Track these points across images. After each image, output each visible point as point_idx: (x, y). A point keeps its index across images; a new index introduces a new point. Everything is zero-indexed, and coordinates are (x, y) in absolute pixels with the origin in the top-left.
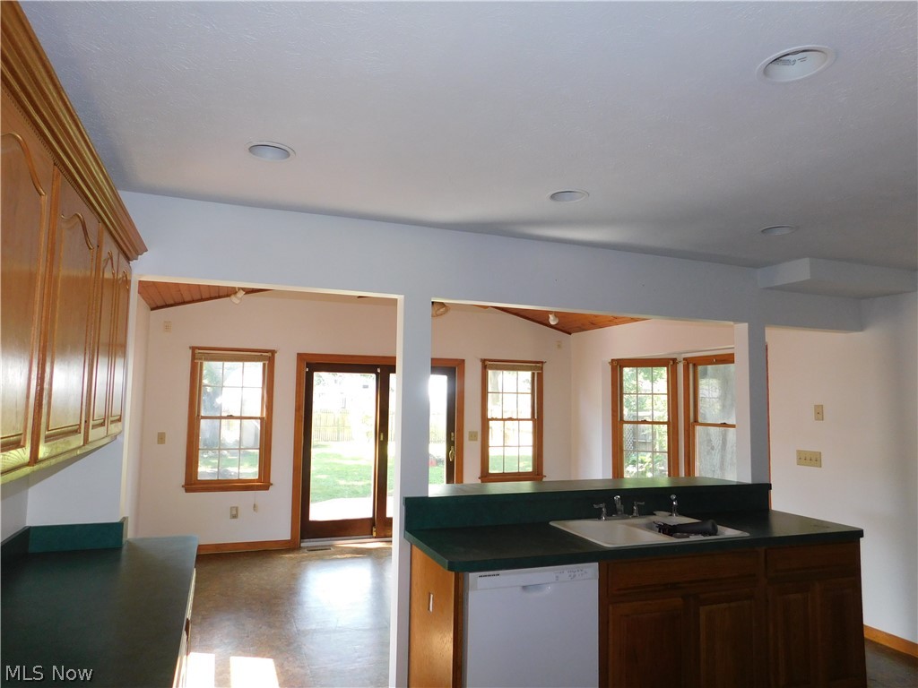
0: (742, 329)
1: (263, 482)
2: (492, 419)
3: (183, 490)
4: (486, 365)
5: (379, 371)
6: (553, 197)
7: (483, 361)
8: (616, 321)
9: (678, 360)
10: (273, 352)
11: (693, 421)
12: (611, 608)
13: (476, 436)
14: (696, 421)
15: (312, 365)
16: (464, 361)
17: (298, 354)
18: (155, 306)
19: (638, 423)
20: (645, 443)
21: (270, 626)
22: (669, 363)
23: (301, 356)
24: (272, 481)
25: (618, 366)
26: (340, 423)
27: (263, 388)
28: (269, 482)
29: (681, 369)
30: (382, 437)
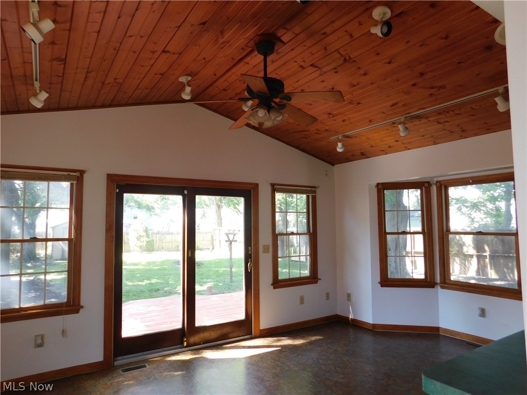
1: (72, 306)
2: (280, 234)
4: (275, 188)
5: (186, 192)
7: (273, 185)
9: (432, 183)
10: (82, 172)
13: (268, 249)
14: (448, 230)
15: (122, 186)
16: (257, 184)
17: (108, 174)
19: (398, 233)
22: (423, 185)
23: (110, 177)
24: (82, 304)
25: (382, 188)
27: (70, 209)
28: (79, 305)
29: (434, 189)
30: (190, 253)
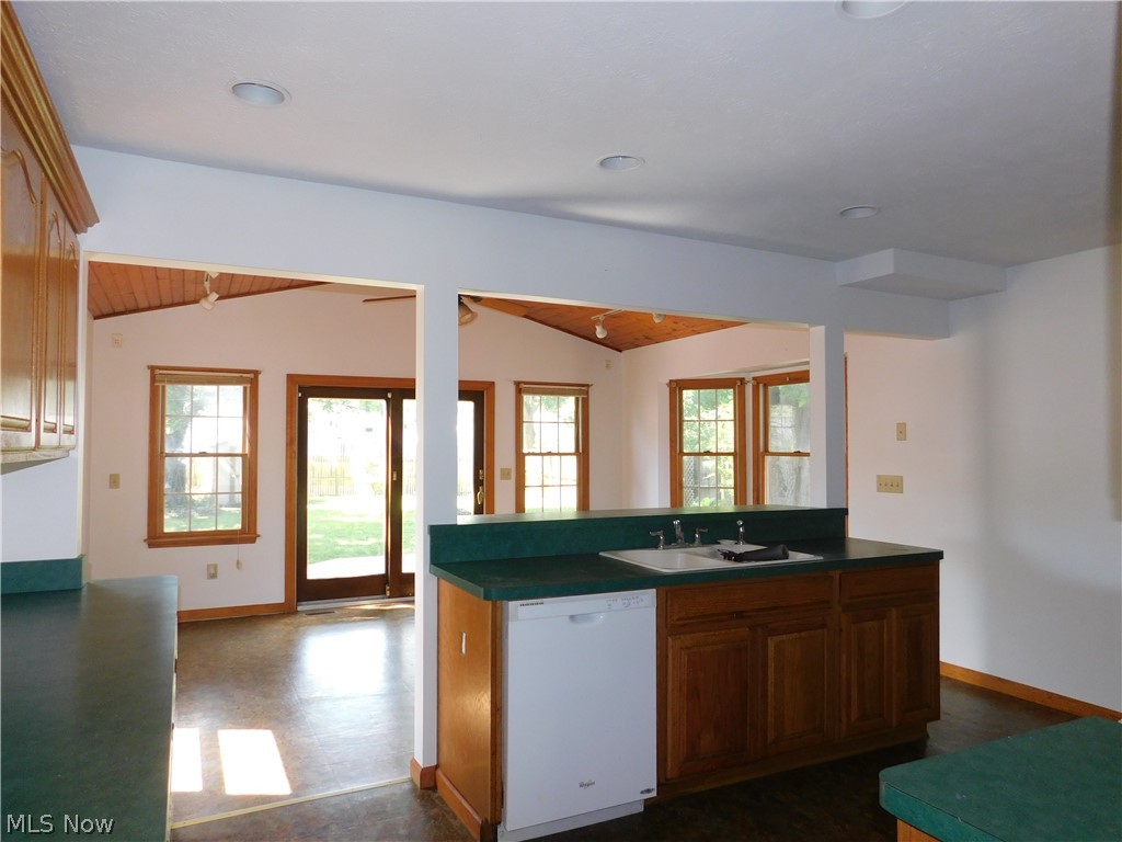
0: (818, 333)
1: (247, 534)
2: (529, 454)
3: (146, 545)
4: (521, 389)
5: (390, 396)
6: (603, 163)
7: (517, 384)
8: (675, 333)
9: (747, 379)
10: (256, 373)
11: (762, 452)
12: (670, 639)
13: (509, 474)
14: (766, 450)
15: (305, 389)
16: (493, 383)
17: (288, 375)
18: (98, 313)
19: (699, 454)
20: (709, 488)
21: (266, 696)
22: (734, 383)
23: (291, 378)
24: (258, 533)
25: (677, 387)
26: (339, 473)
27: (244, 417)
28: (255, 533)
29: (749, 389)
30: (395, 476)
